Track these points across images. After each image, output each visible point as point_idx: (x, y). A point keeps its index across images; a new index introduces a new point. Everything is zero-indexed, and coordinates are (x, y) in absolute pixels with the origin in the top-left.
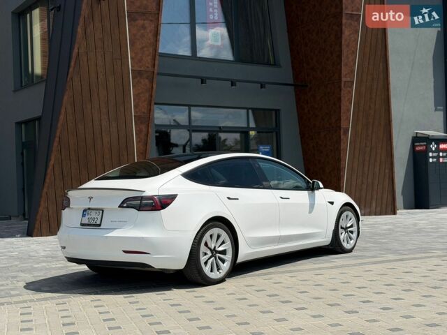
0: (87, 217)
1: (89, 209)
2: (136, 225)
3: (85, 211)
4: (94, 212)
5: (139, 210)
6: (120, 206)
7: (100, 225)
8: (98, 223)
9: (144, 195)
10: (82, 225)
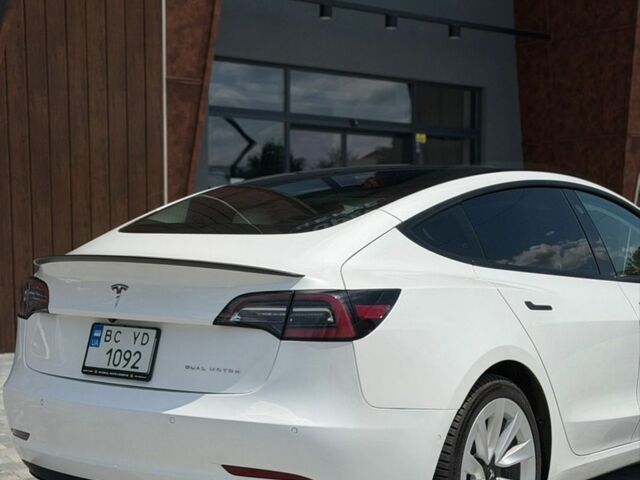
0: (104, 346)
1: (113, 322)
2: (273, 384)
3: (97, 326)
4: (128, 333)
5: (282, 337)
6: (221, 320)
7: (147, 377)
8: (143, 368)
9: (299, 286)
10: (87, 370)
